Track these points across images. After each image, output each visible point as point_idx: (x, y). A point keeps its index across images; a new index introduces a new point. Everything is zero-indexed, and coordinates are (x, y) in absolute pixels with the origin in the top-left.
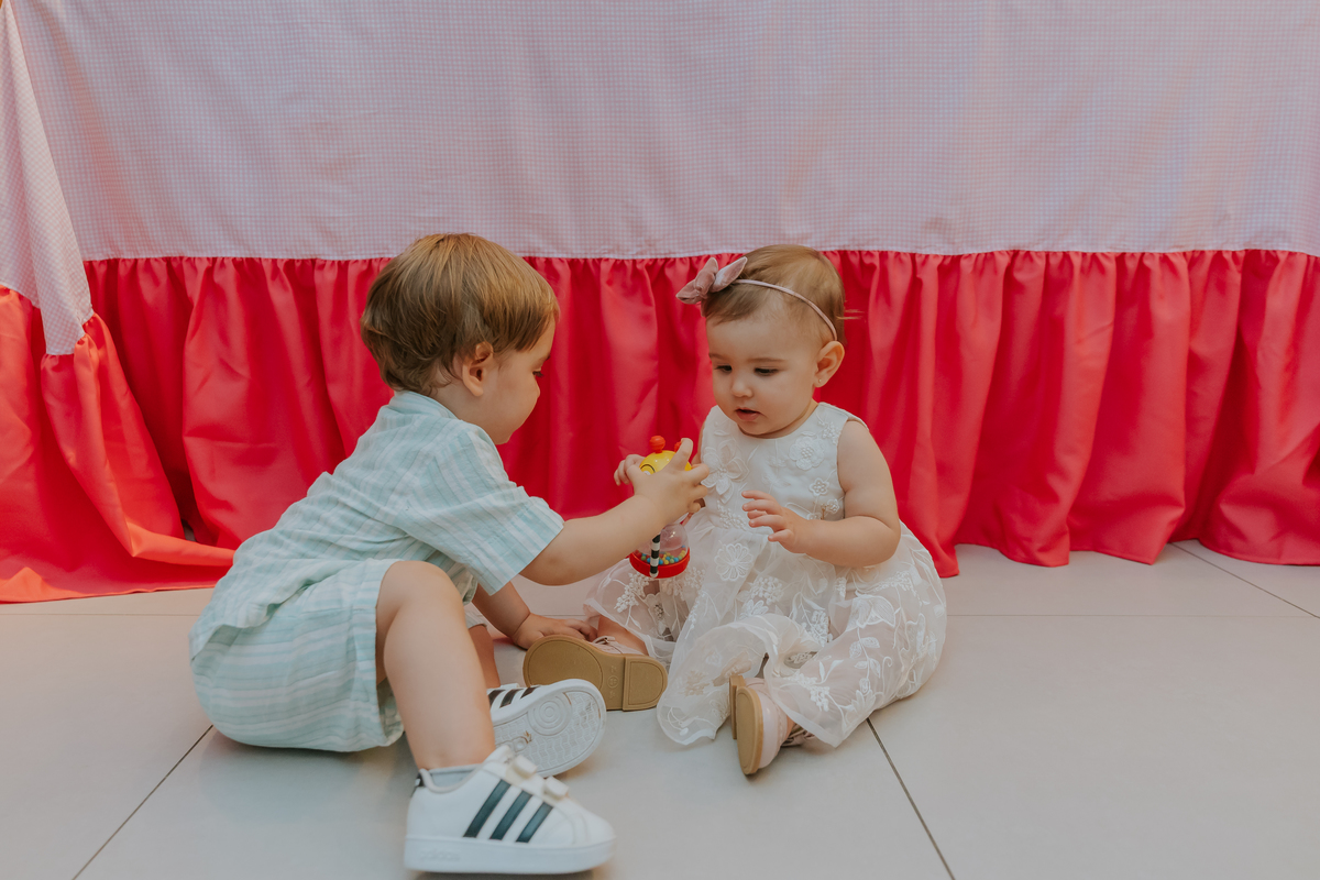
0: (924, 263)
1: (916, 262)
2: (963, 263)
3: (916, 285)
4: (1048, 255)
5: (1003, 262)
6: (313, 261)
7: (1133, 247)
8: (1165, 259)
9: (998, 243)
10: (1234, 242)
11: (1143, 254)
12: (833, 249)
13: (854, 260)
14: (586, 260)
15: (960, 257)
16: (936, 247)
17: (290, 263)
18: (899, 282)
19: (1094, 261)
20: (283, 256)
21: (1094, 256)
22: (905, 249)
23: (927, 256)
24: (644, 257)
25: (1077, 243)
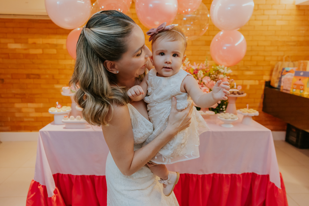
1: (197, 176)
2: (206, 176)
3: (197, 180)
4: (220, 174)
5: (212, 176)
6: (94, 176)
7: (234, 173)
8: (239, 175)
9: (211, 172)
10: (250, 172)
12: (184, 173)
13: (187, 175)
16: (200, 173)
17: (90, 176)
18: (195, 179)
19: (227, 175)
20: (89, 174)
22: (196, 174)
25: (224, 173)
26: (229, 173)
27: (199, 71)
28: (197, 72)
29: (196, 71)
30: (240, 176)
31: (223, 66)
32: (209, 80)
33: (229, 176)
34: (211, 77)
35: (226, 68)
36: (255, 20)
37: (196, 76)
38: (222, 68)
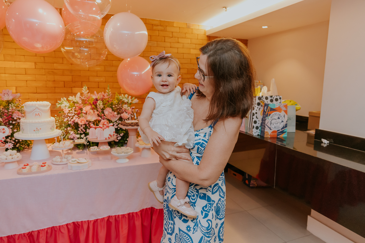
0: (90, 222)
3: (88, 228)
4: (115, 216)
5: (106, 219)
8: (136, 213)
9: (105, 215)
11: (133, 213)
12: (71, 222)
13: (76, 223)
14: (12, 235)
15: (98, 219)
16: (93, 218)
18: (85, 227)
19: (123, 216)
21: (124, 214)
22: (86, 220)
23: (91, 221)
24: (26, 232)
25: (121, 213)
26: (126, 212)
27: (99, 102)
28: (96, 103)
29: (95, 101)
30: (138, 213)
31: (126, 96)
32: (110, 110)
33: (126, 216)
34: (112, 108)
35: (130, 97)
36: (171, 47)
37: (96, 106)
38: (125, 97)
